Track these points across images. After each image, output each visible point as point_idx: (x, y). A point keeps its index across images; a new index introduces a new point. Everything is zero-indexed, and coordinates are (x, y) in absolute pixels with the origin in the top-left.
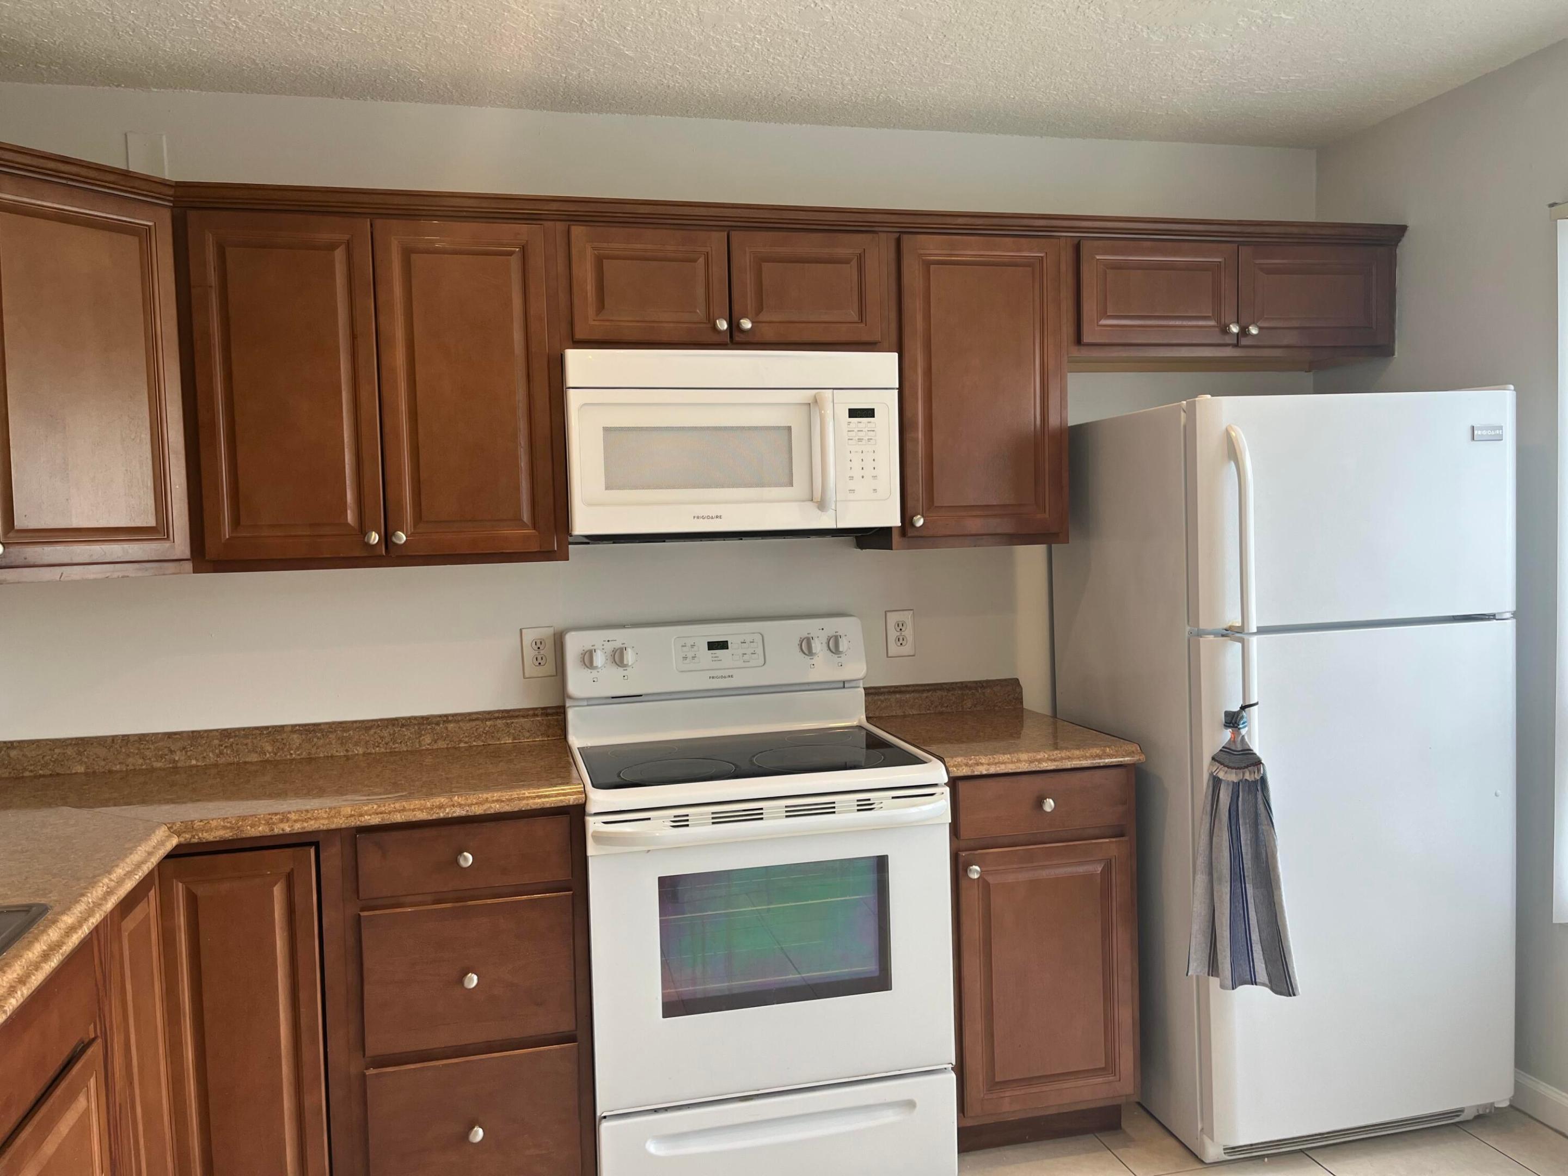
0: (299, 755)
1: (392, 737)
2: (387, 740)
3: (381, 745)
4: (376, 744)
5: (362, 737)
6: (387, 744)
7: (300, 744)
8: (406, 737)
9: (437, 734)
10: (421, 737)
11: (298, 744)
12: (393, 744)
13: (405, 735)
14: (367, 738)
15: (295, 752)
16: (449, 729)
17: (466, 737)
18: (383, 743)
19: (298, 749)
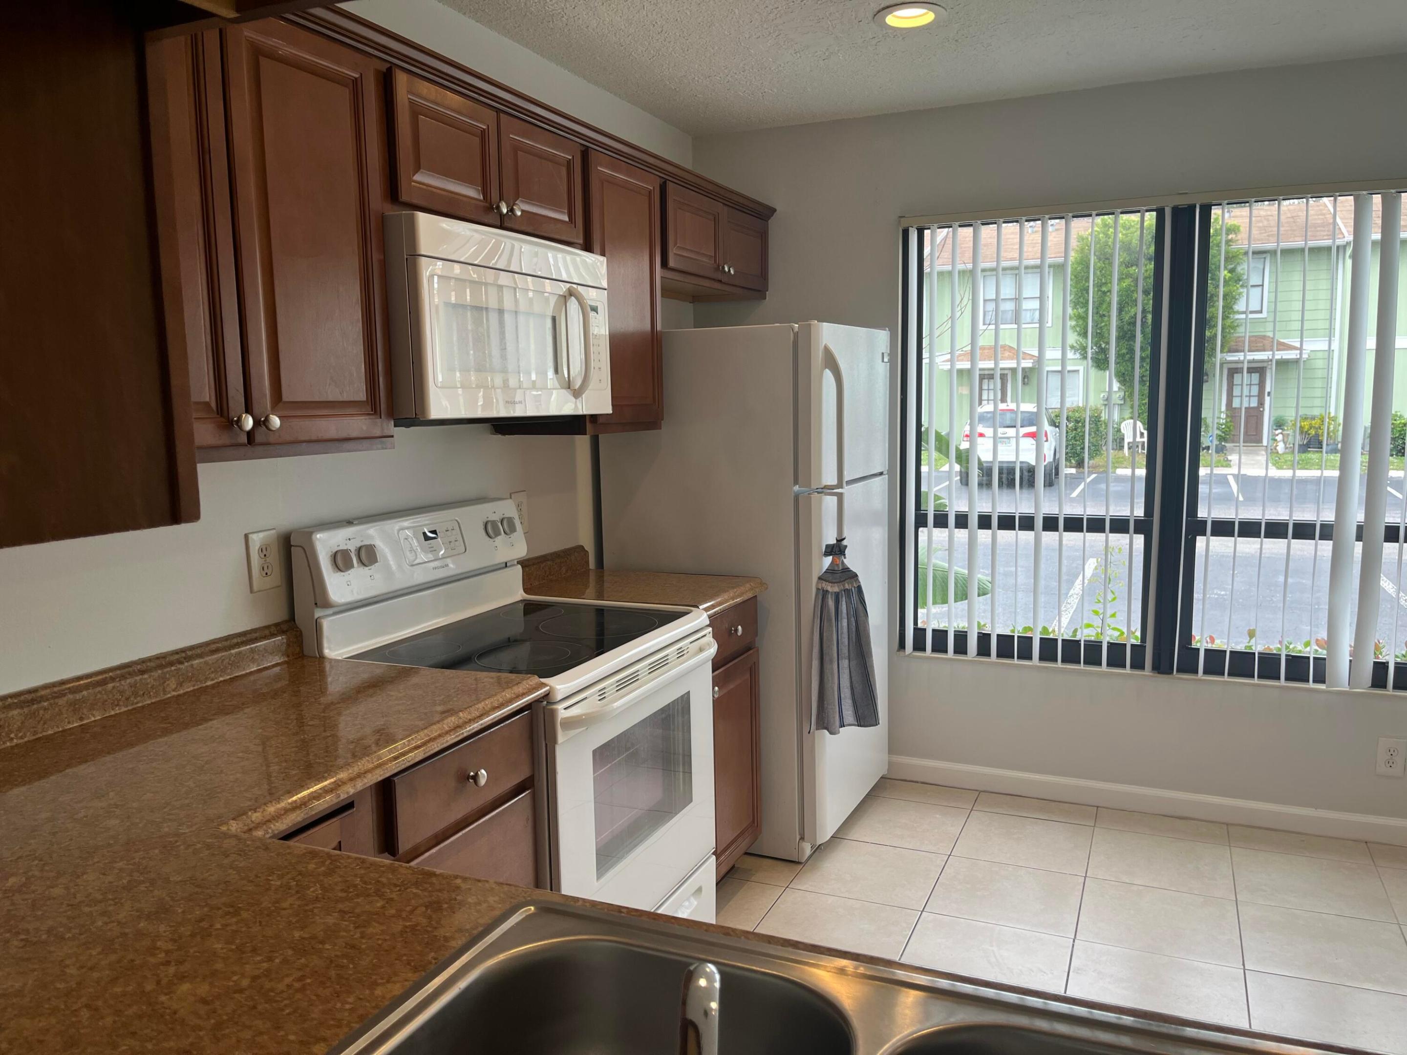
0: (21, 738)
1: (133, 689)
2: (128, 693)
3: (121, 703)
4: (116, 702)
5: (99, 696)
6: (127, 699)
7: (23, 723)
8: (149, 686)
9: (183, 674)
10: (165, 682)
11: (19, 724)
12: (135, 698)
13: (148, 684)
14: (105, 697)
15: (16, 735)
16: (195, 666)
17: (212, 672)
18: (123, 699)
19: (19, 730)
